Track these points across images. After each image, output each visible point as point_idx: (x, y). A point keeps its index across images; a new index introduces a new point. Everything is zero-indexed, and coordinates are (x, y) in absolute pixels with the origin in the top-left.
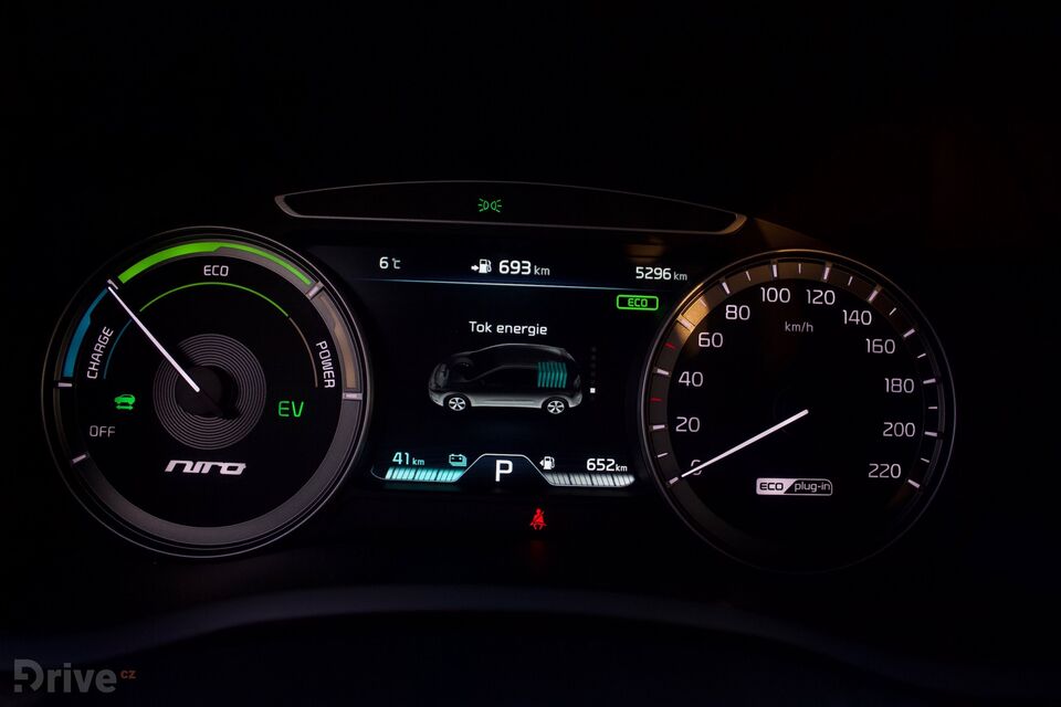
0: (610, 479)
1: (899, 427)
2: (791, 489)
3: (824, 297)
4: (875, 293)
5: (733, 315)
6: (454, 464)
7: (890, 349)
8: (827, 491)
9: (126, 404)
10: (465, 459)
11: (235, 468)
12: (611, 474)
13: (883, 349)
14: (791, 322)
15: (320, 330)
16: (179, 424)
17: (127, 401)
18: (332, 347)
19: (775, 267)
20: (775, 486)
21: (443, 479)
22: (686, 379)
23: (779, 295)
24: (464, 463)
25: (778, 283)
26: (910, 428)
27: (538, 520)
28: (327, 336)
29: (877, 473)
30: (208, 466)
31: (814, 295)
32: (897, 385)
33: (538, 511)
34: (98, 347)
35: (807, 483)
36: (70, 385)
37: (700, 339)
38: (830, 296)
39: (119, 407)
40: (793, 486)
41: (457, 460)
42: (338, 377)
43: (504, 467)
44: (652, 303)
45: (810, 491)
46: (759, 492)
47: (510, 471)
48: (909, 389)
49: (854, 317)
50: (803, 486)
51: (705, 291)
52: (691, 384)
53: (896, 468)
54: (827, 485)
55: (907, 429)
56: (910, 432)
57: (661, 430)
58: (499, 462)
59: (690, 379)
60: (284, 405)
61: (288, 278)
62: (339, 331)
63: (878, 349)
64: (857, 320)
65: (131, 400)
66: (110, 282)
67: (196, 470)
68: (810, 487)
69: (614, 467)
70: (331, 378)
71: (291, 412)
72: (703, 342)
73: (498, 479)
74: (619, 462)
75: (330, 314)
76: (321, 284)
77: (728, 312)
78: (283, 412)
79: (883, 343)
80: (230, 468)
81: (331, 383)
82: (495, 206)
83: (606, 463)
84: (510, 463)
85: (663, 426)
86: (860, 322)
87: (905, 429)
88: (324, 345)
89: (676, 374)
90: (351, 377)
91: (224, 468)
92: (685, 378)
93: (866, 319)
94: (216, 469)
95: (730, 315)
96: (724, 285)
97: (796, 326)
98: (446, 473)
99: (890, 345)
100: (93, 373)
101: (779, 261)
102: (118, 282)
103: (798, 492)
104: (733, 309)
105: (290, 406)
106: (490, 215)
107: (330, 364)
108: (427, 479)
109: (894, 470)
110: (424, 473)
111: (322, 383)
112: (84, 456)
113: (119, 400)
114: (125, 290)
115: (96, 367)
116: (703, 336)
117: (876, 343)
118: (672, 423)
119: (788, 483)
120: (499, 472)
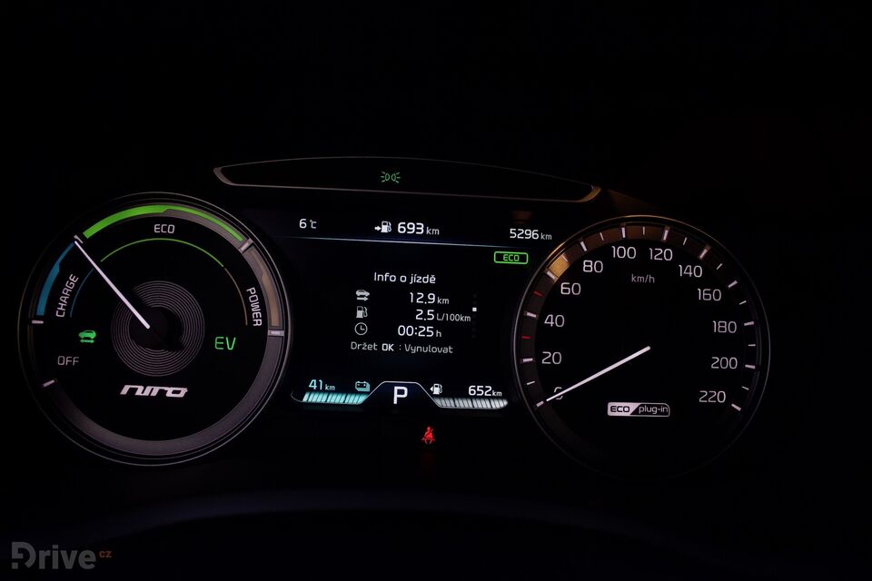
0: (488, 402)
1: (724, 361)
2: (636, 412)
3: (663, 254)
4: (705, 252)
5: (589, 269)
6: (359, 389)
7: (717, 297)
8: (665, 413)
9: (89, 339)
10: (368, 385)
11: (178, 392)
12: (489, 398)
13: (712, 297)
14: (636, 275)
15: (250, 279)
16: (133, 355)
17: (89, 336)
18: (259, 292)
19: (623, 229)
20: (623, 409)
21: (351, 402)
22: (551, 321)
23: (626, 252)
24: (367, 389)
25: (626, 243)
26: (733, 362)
27: (429, 435)
28: (256, 283)
29: (706, 398)
30: (156, 390)
31: (655, 252)
32: (722, 326)
33: (429, 428)
34: (65, 291)
35: (649, 406)
36: (42, 322)
37: (562, 288)
38: (668, 253)
39: (82, 341)
40: (637, 410)
41: (362, 386)
42: (265, 317)
43: (401, 392)
44: (523, 259)
45: (651, 413)
46: (610, 413)
47: (405, 395)
48: (732, 329)
49: (688, 271)
50: (645, 409)
51: (566, 249)
52: (554, 325)
53: (721, 395)
54: (666, 408)
55: (731, 363)
56: (733, 365)
57: (530, 362)
58: (396, 388)
59: (554, 321)
60: (219, 340)
61: (223, 235)
62: (265, 279)
63: (707, 297)
64: (691, 273)
65: (93, 335)
66: (76, 237)
67: (146, 393)
68: (652, 409)
69: (490, 392)
70: (259, 318)
71: (225, 346)
72: (565, 291)
73: (395, 402)
74: (495, 389)
75: (258, 265)
76: (251, 241)
77: (585, 266)
78: (219, 346)
79: (711, 292)
80: (174, 392)
81: (259, 322)
82: (395, 178)
83: (485, 389)
84: (405, 389)
85: (531, 360)
86: (693, 275)
87: (729, 363)
88: (253, 291)
89: (542, 317)
90: (275, 318)
91: (170, 392)
92: (549, 320)
93: (698, 273)
94: (162, 393)
95: (587, 268)
96: (582, 244)
97: (640, 278)
98: (353, 397)
99: (717, 294)
100: (61, 312)
101: (627, 225)
102: (83, 237)
103: (642, 413)
104: (589, 264)
105: (224, 340)
106: (390, 184)
107: (258, 306)
108: (337, 401)
109: (720, 396)
110: (334, 397)
111: (252, 322)
112: (53, 381)
113: (83, 335)
114: (88, 244)
115: (64, 307)
116: (564, 286)
117: (706, 292)
118: (539, 357)
119: (633, 406)
120: (396, 396)
